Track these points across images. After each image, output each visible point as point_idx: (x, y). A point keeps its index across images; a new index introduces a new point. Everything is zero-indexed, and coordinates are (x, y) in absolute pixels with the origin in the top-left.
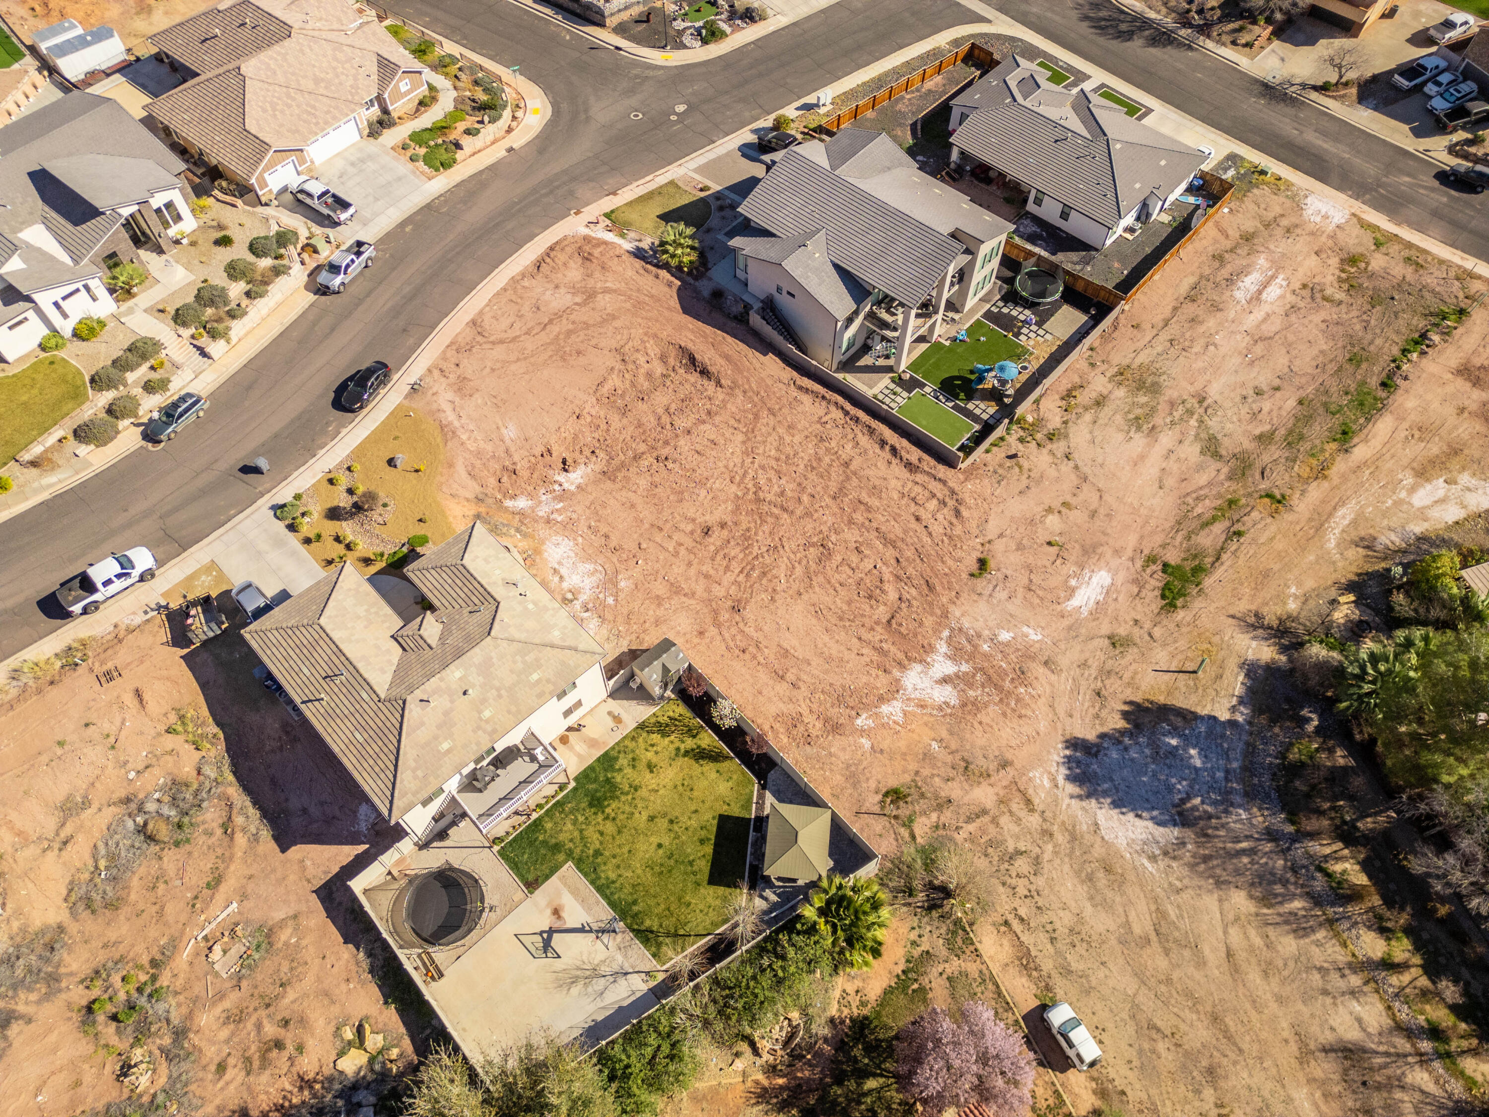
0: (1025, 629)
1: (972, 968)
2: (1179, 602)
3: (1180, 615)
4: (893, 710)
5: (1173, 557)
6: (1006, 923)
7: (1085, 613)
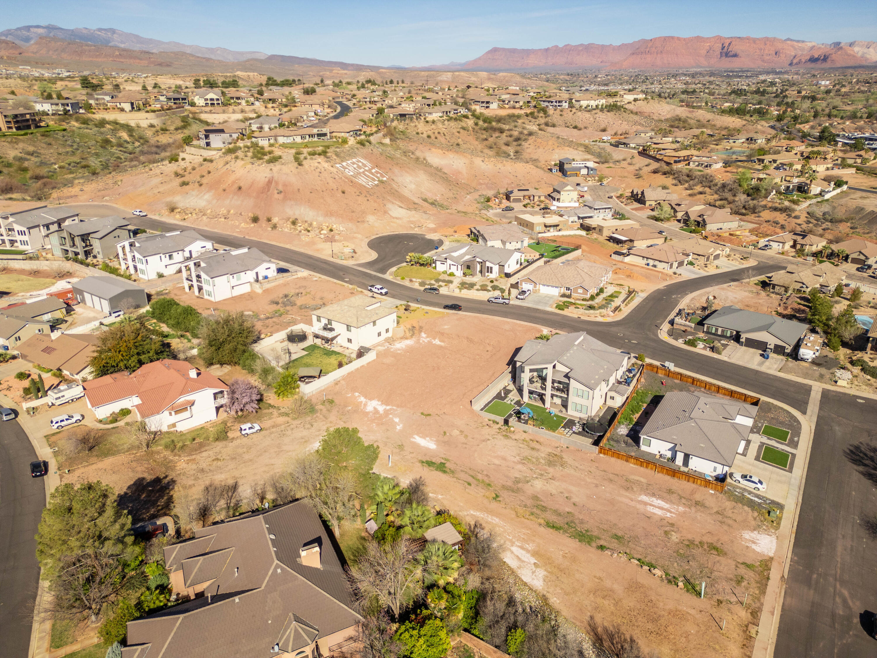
0: (401, 425)
1: (274, 416)
2: (425, 464)
3: (419, 465)
4: (362, 399)
5: (448, 465)
6: (288, 423)
7: (413, 440)
